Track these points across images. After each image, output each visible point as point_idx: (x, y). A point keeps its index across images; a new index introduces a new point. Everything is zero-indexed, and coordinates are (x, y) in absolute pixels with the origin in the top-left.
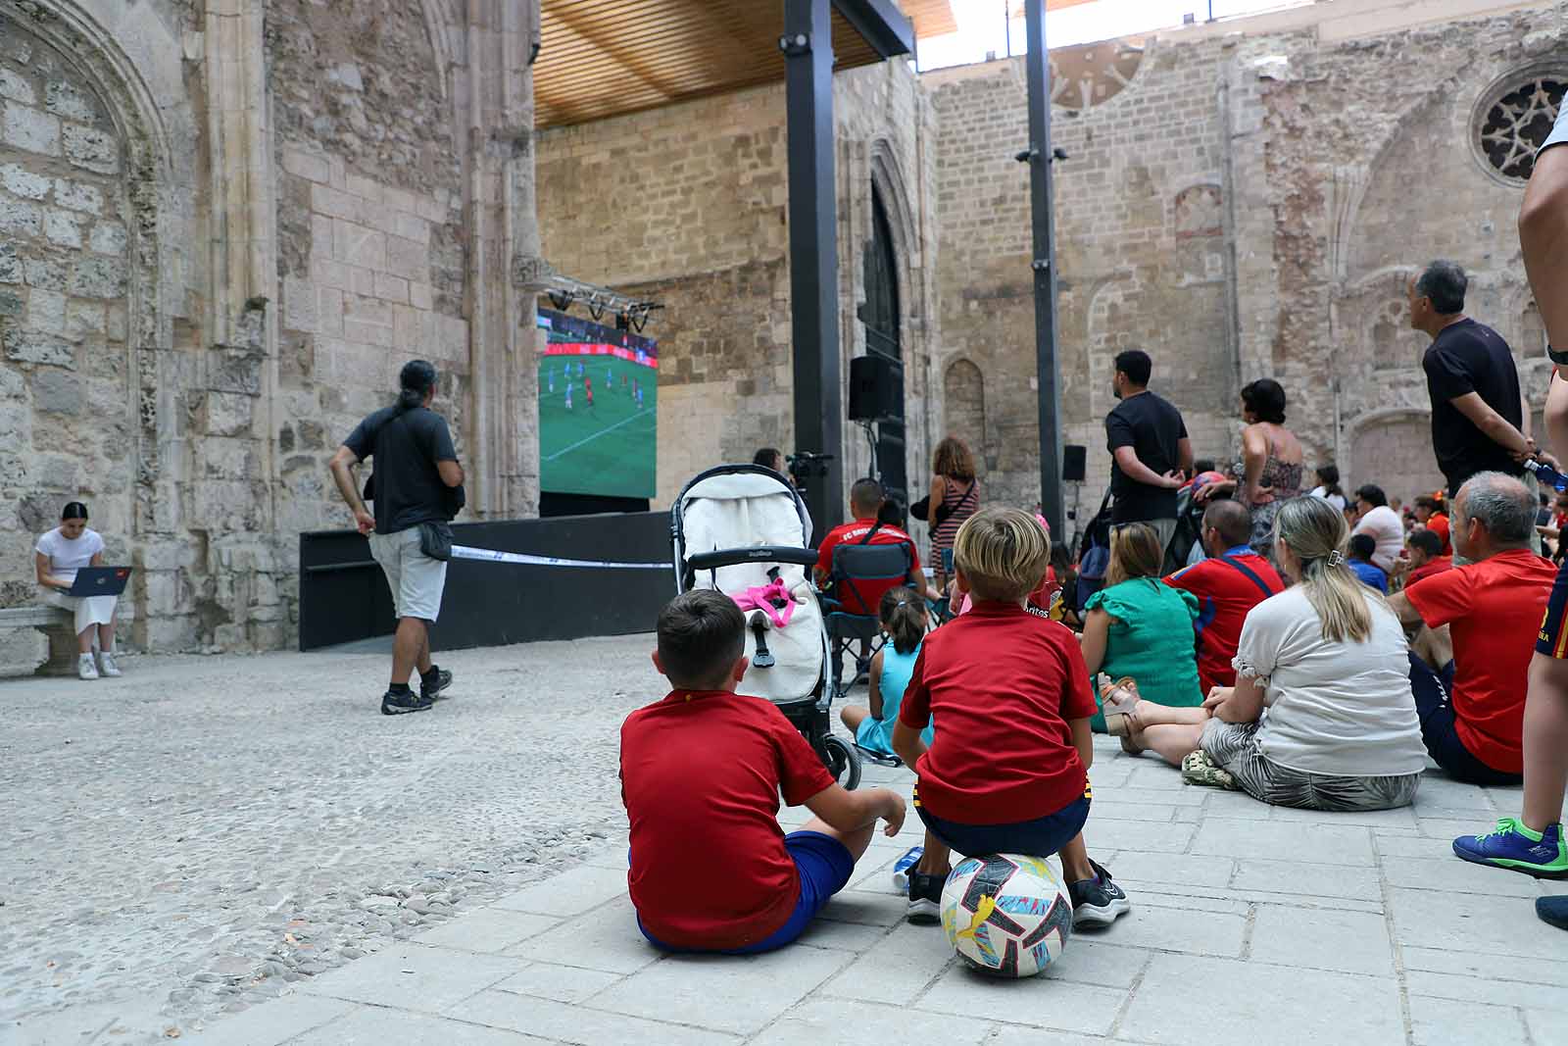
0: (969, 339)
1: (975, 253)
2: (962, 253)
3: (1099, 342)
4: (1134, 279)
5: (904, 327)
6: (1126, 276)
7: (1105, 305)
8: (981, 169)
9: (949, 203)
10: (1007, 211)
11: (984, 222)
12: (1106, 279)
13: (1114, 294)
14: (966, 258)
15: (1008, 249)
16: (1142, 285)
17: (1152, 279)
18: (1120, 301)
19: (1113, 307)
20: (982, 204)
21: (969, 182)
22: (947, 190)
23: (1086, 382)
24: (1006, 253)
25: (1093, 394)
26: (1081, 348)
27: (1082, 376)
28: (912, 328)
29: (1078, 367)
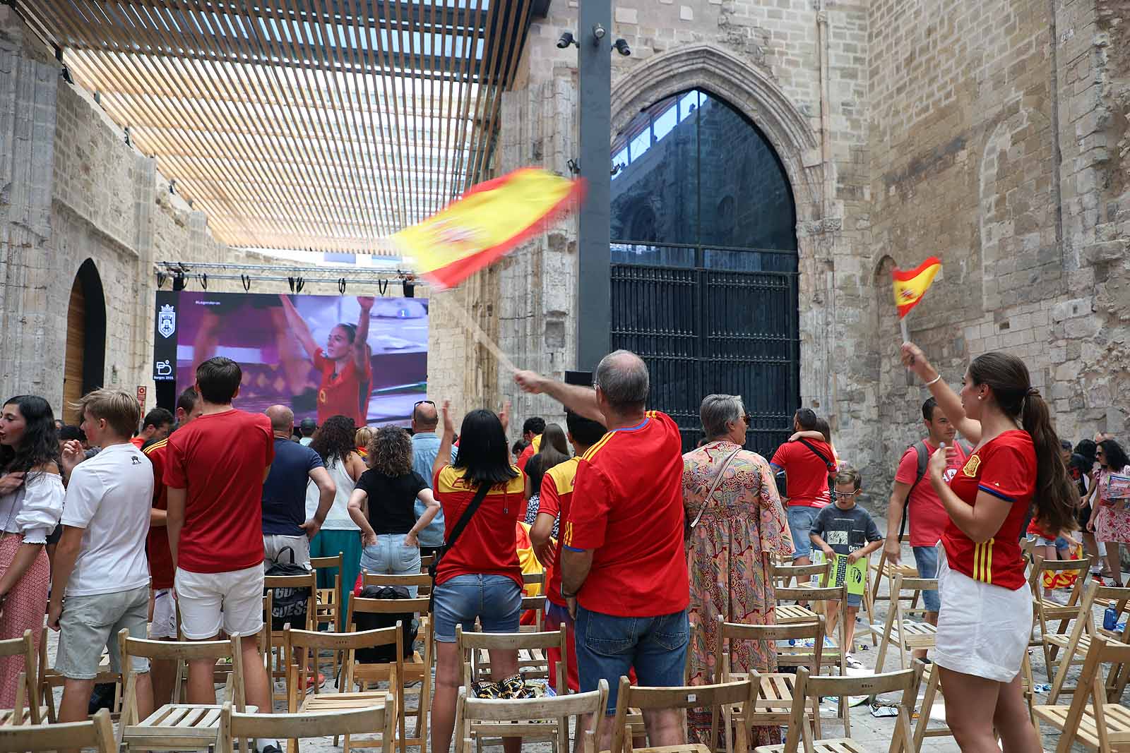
0: (890, 230)
1: (893, 128)
2: (884, 133)
3: (989, 210)
4: (1022, 111)
5: (801, 233)
6: (1014, 110)
7: (994, 156)
8: (896, 29)
9: (876, 79)
10: (916, 69)
11: (899, 90)
12: (995, 122)
13: (1001, 140)
14: (887, 138)
15: (918, 114)
16: (1029, 118)
17: (1039, 106)
18: (1008, 147)
19: (1003, 155)
20: (898, 69)
21: (889, 48)
22: (875, 65)
23: (977, 265)
24: (916, 120)
25: (986, 278)
26: (974, 220)
27: (975, 257)
28: (811, 233)
29: (972, 247)
